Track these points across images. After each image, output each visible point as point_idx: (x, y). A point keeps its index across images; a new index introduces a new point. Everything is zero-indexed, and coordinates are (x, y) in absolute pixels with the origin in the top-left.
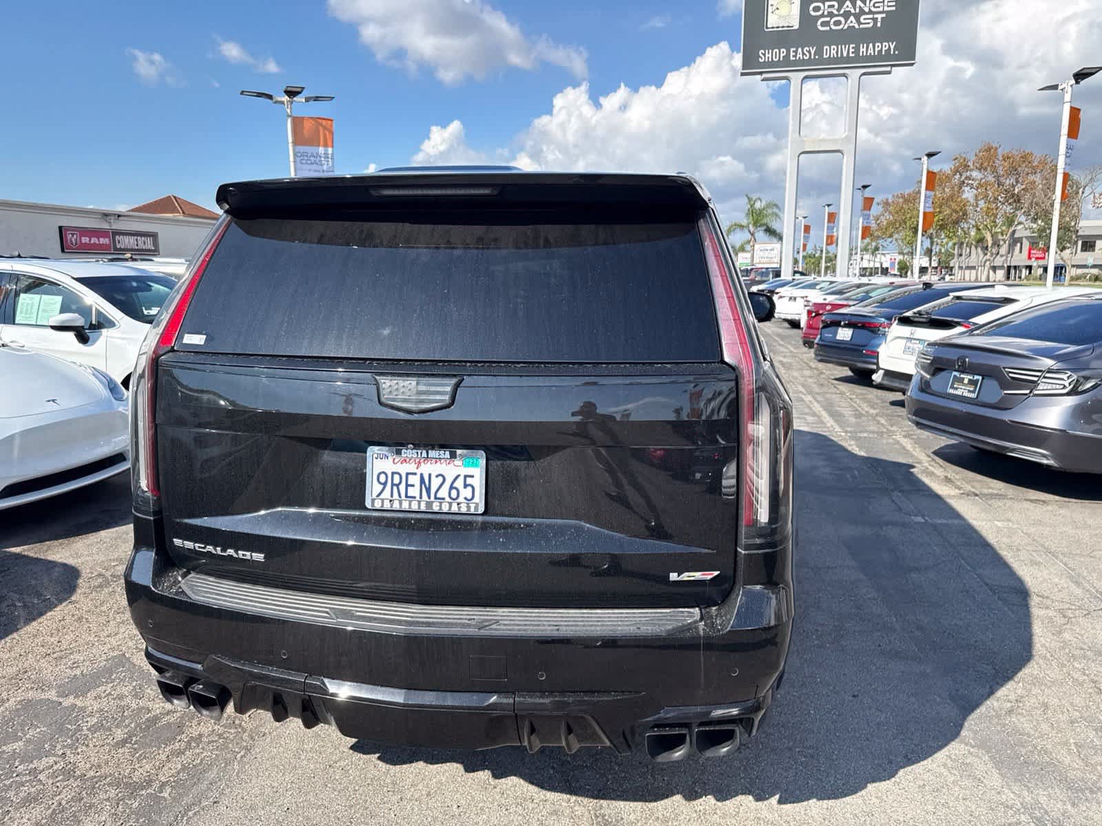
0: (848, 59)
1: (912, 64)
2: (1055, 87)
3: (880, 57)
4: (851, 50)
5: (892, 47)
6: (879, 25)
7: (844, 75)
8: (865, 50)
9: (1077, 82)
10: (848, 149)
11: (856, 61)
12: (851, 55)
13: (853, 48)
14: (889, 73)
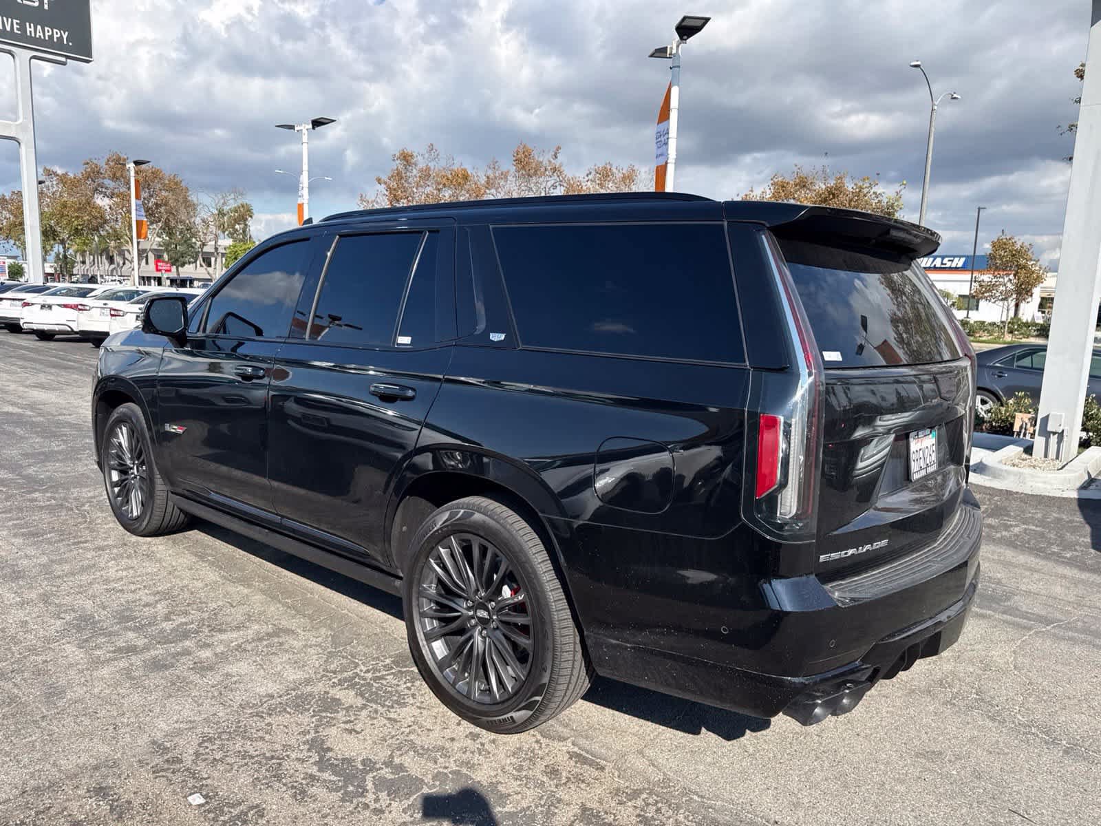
0: (11, 35)
1: (88, 62)
2: (292, 127)
3: (50, 43)
4: (15, 26)
5: (65, 37)
6: (46, 7)
7: (10, 52)
8: (32, 29)
9: (313, 128)
10: (26, 138)
11: (23, 40)
12: (16, 31)
13: (17, 23)
14: (64, 64)
